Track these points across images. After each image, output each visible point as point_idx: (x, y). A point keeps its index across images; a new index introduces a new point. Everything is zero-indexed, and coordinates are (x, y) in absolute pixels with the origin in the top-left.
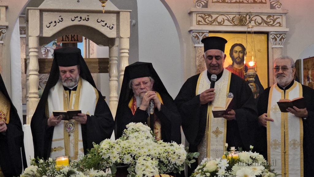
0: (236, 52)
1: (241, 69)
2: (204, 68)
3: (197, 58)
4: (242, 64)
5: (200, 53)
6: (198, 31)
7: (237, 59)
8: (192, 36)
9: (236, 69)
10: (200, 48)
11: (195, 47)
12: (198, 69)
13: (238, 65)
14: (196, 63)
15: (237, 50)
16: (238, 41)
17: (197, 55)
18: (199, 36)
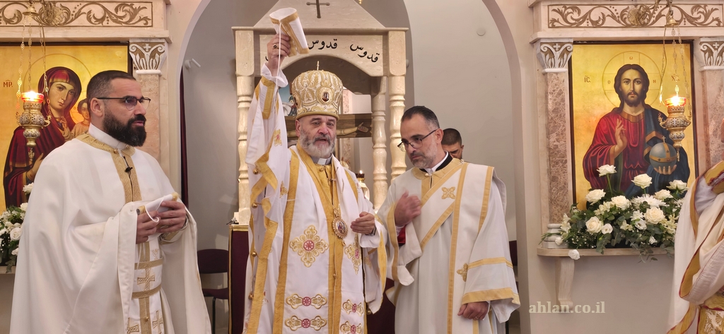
0: (628, 81)
1: (639, 116)
2: (565, 115)
3: (550, 97)
4: (640, 105)
5: (556, 85)
6: (553, 41)
7: (630, 96)
8: (538, 51)
9: (629, 115)
10: (554, 75)
11: (545, 74)
12: (552, 118)
13: (633, 108)
14: (547, 106)
15: (628, 77)
16: (631, 58)
17: (550, 89)
18: (553, 51)
